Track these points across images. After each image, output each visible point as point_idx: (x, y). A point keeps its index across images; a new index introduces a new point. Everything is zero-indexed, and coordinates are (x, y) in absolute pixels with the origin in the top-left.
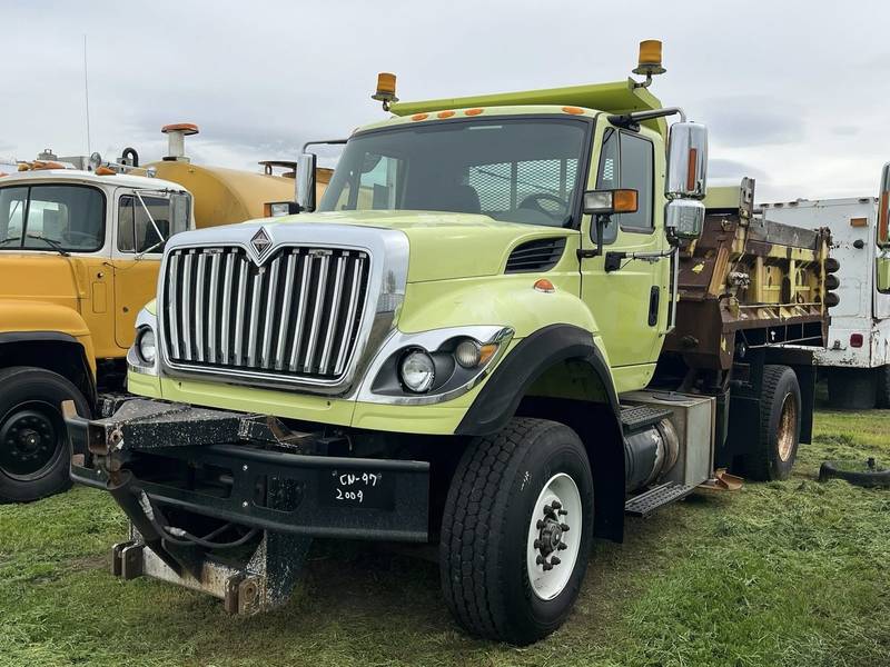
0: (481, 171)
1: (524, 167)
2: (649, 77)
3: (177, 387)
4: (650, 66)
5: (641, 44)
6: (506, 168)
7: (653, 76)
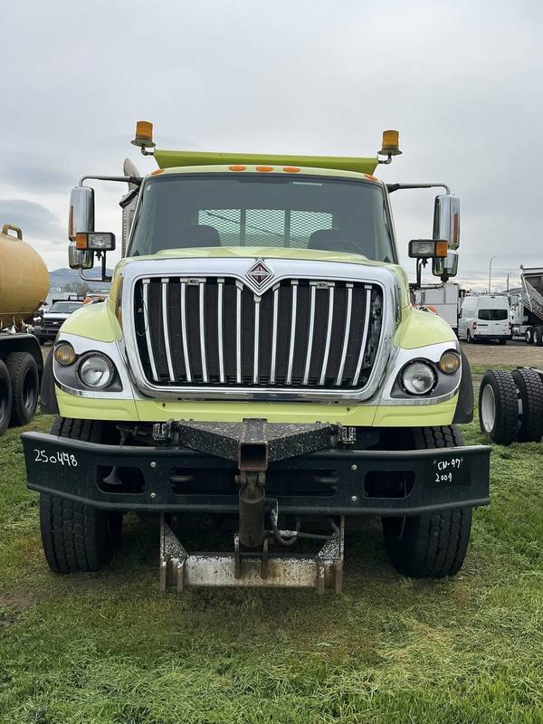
0: (210, 214)
1: (252, 215)
2: (390, 157)
3: (161, 408)
4: (391, 149)
5: (384, 133)
6: (235, 214)
7: (392, 157)
